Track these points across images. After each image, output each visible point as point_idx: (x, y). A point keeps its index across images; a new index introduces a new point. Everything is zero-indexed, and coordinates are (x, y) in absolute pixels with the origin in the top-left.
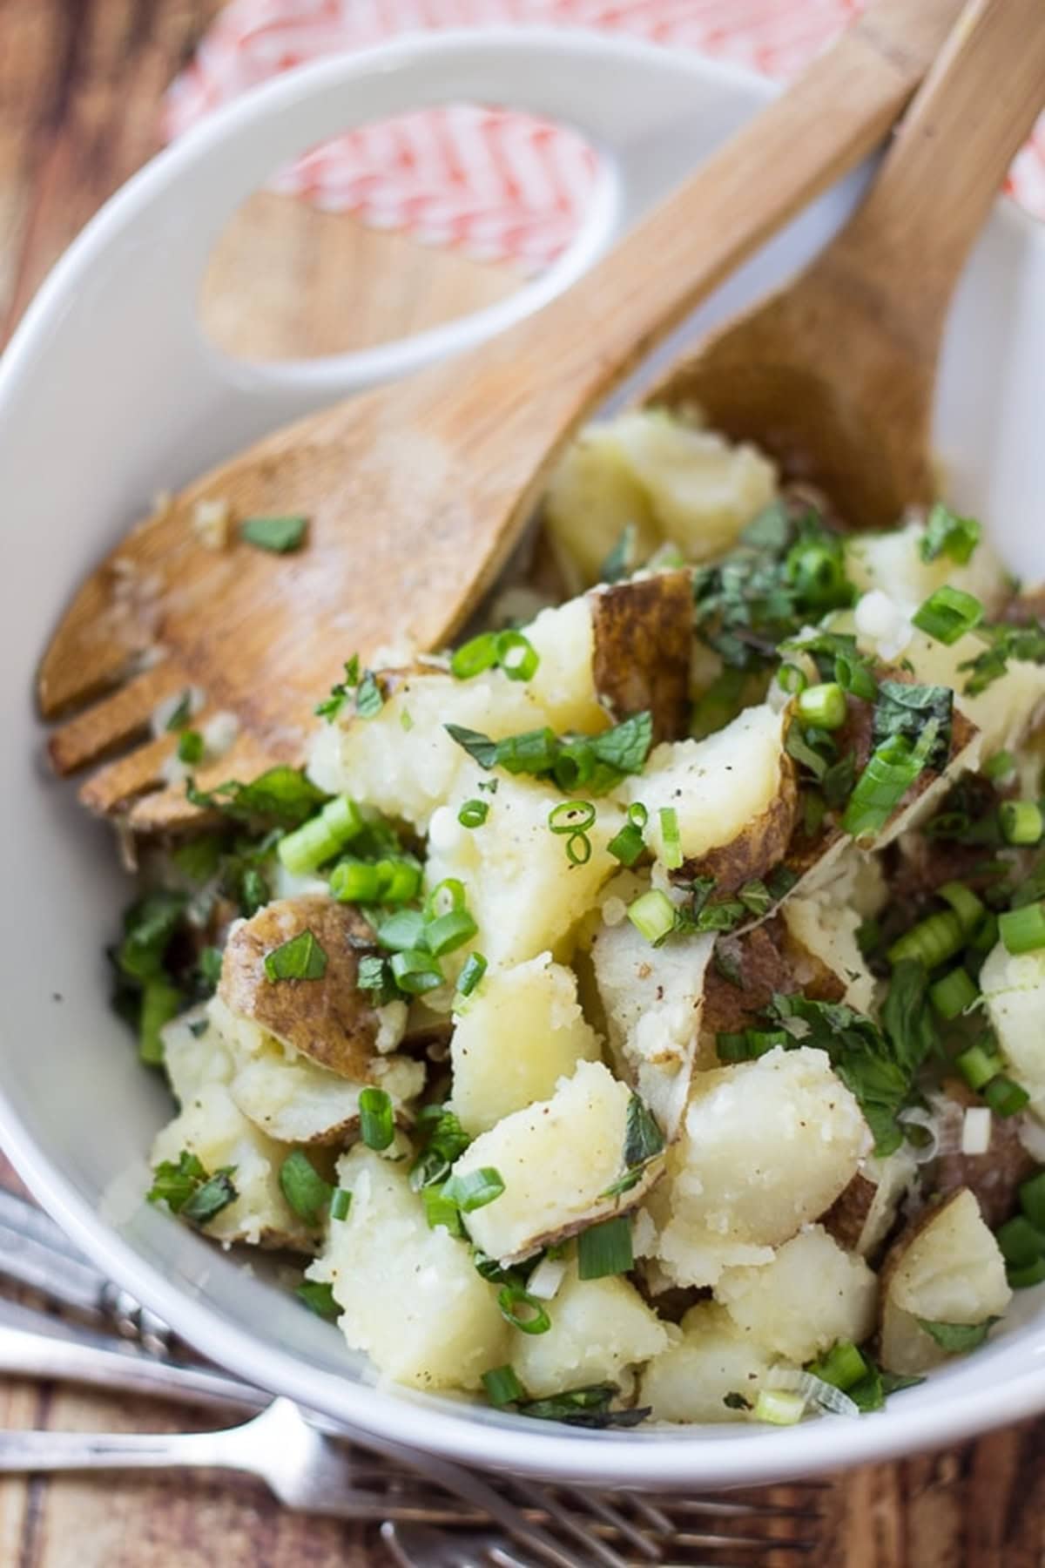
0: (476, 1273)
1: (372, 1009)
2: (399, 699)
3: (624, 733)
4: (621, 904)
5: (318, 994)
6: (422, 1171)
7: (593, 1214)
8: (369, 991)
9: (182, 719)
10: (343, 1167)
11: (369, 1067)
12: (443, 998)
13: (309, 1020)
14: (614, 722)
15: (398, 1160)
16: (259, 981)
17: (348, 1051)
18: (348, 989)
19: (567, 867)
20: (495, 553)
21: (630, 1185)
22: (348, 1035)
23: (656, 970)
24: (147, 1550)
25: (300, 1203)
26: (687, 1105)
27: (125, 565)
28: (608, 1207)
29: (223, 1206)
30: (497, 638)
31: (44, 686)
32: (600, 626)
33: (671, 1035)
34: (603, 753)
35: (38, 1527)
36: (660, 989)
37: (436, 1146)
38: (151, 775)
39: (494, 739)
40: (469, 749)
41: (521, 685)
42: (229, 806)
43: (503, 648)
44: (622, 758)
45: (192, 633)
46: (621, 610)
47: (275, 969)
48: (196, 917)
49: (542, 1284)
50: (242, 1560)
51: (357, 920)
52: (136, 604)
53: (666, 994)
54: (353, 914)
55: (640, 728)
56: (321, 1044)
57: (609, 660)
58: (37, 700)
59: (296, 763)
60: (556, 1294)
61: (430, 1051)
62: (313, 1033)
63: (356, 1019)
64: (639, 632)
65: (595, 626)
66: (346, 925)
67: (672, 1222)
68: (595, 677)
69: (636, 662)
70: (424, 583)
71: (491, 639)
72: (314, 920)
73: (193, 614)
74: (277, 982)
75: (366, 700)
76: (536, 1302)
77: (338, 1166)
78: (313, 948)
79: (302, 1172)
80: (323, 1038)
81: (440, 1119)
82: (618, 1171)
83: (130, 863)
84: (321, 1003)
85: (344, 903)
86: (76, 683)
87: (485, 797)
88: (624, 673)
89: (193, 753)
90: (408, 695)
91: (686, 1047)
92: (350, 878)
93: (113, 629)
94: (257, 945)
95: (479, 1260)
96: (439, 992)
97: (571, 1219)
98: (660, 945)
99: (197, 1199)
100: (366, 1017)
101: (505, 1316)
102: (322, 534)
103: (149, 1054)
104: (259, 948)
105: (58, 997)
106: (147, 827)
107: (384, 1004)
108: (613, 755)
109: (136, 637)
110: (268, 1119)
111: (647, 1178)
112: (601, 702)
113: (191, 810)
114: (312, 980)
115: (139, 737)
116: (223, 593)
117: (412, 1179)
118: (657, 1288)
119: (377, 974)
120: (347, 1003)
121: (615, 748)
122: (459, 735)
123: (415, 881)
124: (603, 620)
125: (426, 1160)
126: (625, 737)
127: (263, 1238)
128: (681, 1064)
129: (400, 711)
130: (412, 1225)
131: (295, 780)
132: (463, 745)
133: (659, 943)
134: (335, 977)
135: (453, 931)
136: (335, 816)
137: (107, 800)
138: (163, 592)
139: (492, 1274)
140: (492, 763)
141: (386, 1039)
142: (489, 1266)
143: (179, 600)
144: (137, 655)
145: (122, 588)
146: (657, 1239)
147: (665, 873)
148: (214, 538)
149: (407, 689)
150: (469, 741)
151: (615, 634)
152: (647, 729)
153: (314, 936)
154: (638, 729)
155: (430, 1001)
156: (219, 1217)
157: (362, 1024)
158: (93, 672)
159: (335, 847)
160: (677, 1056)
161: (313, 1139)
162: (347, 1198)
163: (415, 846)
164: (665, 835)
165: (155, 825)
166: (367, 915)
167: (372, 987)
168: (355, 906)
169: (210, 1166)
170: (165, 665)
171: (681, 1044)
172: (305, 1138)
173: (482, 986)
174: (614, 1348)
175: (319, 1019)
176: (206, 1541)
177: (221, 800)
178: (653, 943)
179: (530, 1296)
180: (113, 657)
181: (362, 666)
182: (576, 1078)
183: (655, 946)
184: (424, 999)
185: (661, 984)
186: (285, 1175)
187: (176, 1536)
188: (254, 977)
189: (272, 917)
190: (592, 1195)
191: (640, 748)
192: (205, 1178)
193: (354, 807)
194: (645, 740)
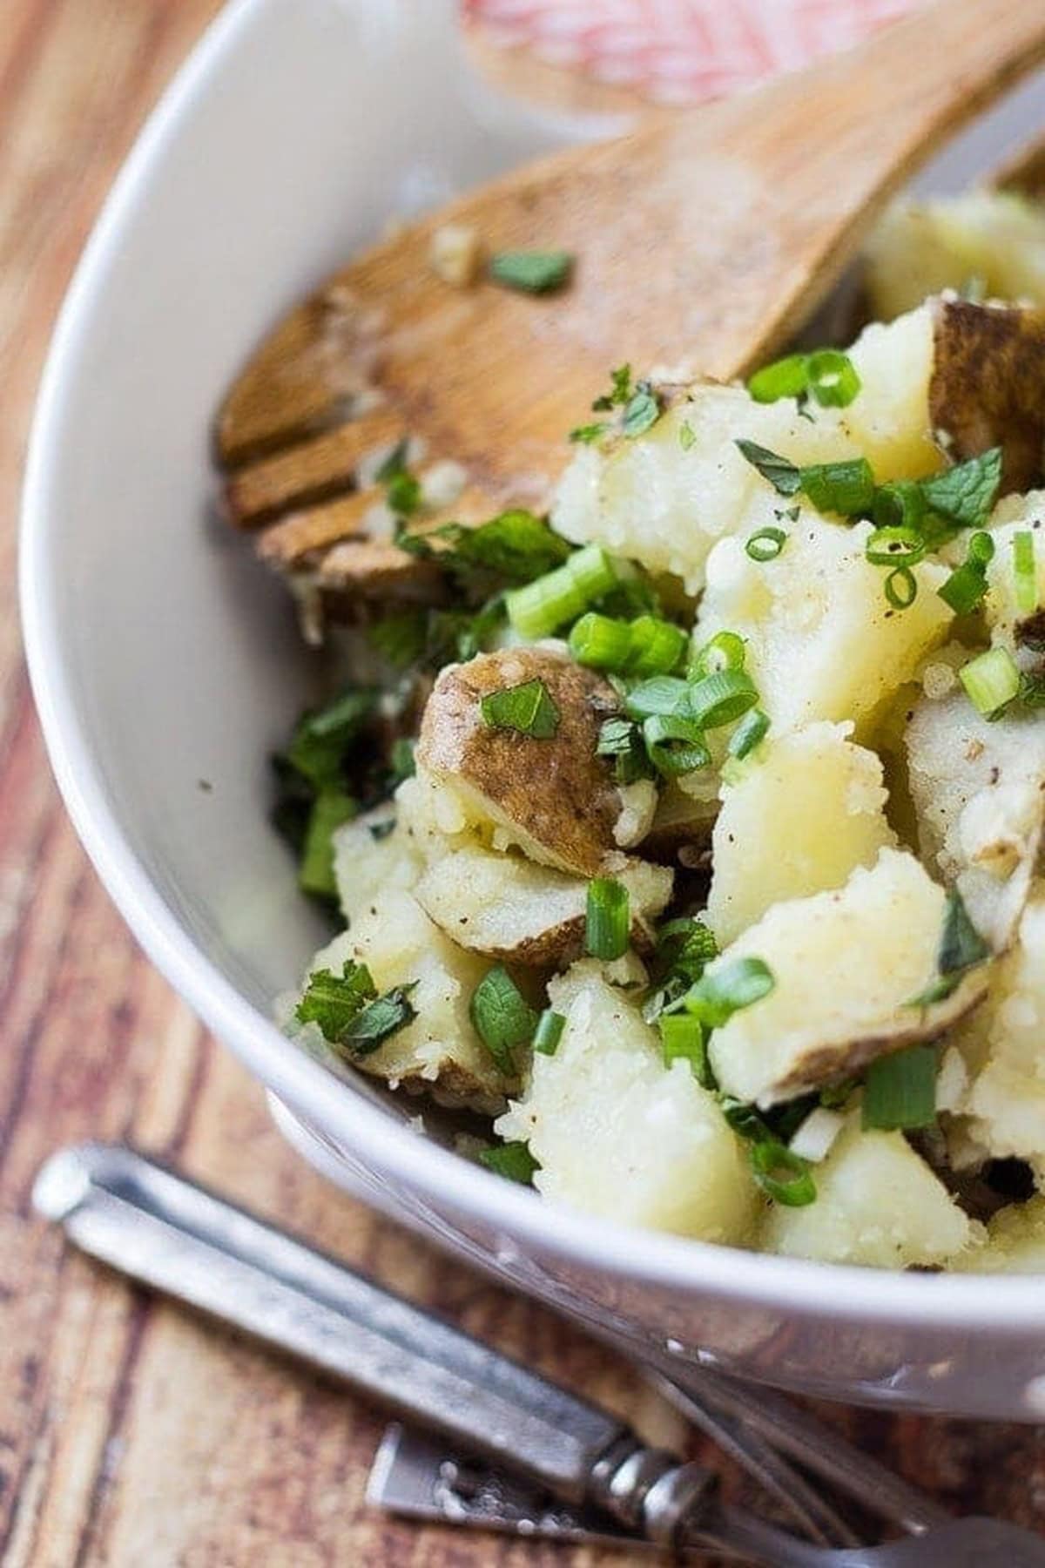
0: (723, 1124)
1: (613, 785)
2: (680, 412)
3: (964, 475)
4: (948, 671)
5: (547, 758)
6: (660, 997)
7: (889, 1030)
8: (611, 758)
9: (396, 466)
10: (555, 989)
11: (602, 860)
12: (705, 781)
13: (532, 788)
14: (952, 463)
15: (627, 987)
16: (471, 730)
17: (578, 834)
18: (584, 758)
19: (884, 613)
20: (807, 289)
21: (944, 995)
22: (579, 815)
23: (990, 748)
24: (246, 1537)
25: (495, 1039)
26: (1024, 908)
27: (341, 295)
28: (910, 1024)
29: (396, 1028)
30: (807, 360)
31: (228, 422)
32: (943, 342)
33: (1008, 822)
34: (936, 499)
35: (107, 1497)
36: (995, 770)
37: (679, 966)
38: (350, 526)
39: (796, 464)
40: (765, 470)
41: (835, 413)
42: (446, 553)
43: (815, 371)
44: (960, 504)
45: (418, 380)
46: (970, 335)
47: (492, 713)
48: (390, 705)
49: (811, 1140)
50: (368, 1560)
51: (602, 685)
52: (351, 341)
53: (1002, 778)
54: (597, 679)
55: (986, 469)
56: (543, 819)
57: (950, 388)
58: (217, 438)
59: (538, 511)
60: (827, 1157)
61: (683, 854)
62: (534, 804)
63: (590, 799)
64: (988, 368)
65: (937, 339)
66: (589, 688)
67: (991, 1066)
68: (931, 407)
69: (982, 405)
70: (717, 323)
71: (801, 360)
72: (547, 674)
73: (421, 359)
74: (492, 735)
75: (635, 415)
76: (801, 1167)
77: (549, 986)
78: (541, 701)
79: (501, 993)
80: (547, 812)
81: (688, 936)
82: (929, 978)
83: (313, 635)
84: (547, 770)
85: (585, 665)
86: (268, 423)
87: (784, 525)
88: (966, 416)
89: (406, 503)
90: (691, 406)
91: (1026, 838)
92: (595, 634)
93: (321, 367)
94: (471, 691)
95: (728, 1105)
96: (701, 773)
97: (860, 1034)
98: (998, 719)
99: (361, 1020)
100: (603, 797)
101: (757, 1178)
102: (590, 274)
103: (313, 878)
104: (474, 694)
105: (205, 786)
106: (339, 583)
107: (629, 783)
108: (948, 502)
109: (347, 379)
110: (464, 921)
111: (964, 995)
112: (936, 439)
113: (400, 560)
114: (539, 740)
115: (340, 488)
116: (458, 338)
117: (646, 1009)
118: (964, 1159)
119: (623, 738)
120: (581, 776)
121: (952, 493)
122: (751, 452)
123: (679, 648)
124: (947, 335)
125: (667, 982)
126: (965, 480)
127: (443, 1074)
128: (1017, 861)
129: (681, 424)
130: (643, 1060)
131: (537, 528)
132: (758, 465)
133: (997, 715)
134: (569, 741)
135: (726, 692)
136: (583, 567)
137: (292, 549)
138: (386, 332)
139: (743, 1123)
140: (794, 490)
141: (628, 827)
142: (741, 1113)
143: (406, 341)
144: (345, 400)
145: (336, 322)
146: (968, 1090)
147: (1010, 632)
148: (455, 270)
149: (690, 399)
150: (767, 462)
151: (959, 360)
152: (994, 471)
153: (546, 690)
154: (983, 470)
155: (687, 785)
156: (388, 1045)
157: (598, 804)
158: (288, 415)
159: (578, 602)
160: (1014, 848)
161: (521, 945)
162: (559, 1023)
163: (682, 613)
164: (1018, 564)
165: (349, 577)
166: (614, 682)
167: (616, 752)
168: (600, 670)
169: (383, 983)
170: (379, 413)
171: (1018, 832)
172: (510, 944)
173: (762, 749)
174: (899, 1234)
175: (543, 788)
176: (324, 1533)
177: (438, 545)
178: (988, 717)
179: (794, 1156)
180: (315, 400)
181: (634, 378)
182: (877, 869)
183: (990, 720)
184: (679, 780)
185: (995, 765)
186: (479, 1000)
187: (284, 1523)
188: (464, 726)
189: (493, 664)
190: (889, 1007)
191: (983, 493)
192: (372, 994)
193: (607, 558)
194: (992, 483)
